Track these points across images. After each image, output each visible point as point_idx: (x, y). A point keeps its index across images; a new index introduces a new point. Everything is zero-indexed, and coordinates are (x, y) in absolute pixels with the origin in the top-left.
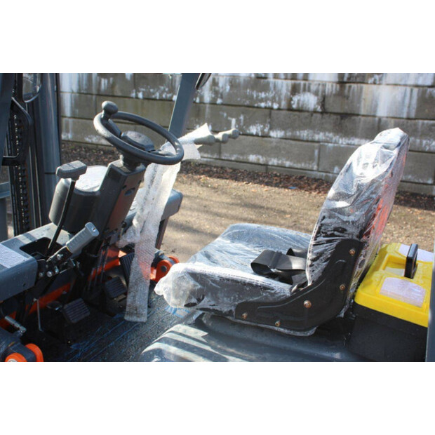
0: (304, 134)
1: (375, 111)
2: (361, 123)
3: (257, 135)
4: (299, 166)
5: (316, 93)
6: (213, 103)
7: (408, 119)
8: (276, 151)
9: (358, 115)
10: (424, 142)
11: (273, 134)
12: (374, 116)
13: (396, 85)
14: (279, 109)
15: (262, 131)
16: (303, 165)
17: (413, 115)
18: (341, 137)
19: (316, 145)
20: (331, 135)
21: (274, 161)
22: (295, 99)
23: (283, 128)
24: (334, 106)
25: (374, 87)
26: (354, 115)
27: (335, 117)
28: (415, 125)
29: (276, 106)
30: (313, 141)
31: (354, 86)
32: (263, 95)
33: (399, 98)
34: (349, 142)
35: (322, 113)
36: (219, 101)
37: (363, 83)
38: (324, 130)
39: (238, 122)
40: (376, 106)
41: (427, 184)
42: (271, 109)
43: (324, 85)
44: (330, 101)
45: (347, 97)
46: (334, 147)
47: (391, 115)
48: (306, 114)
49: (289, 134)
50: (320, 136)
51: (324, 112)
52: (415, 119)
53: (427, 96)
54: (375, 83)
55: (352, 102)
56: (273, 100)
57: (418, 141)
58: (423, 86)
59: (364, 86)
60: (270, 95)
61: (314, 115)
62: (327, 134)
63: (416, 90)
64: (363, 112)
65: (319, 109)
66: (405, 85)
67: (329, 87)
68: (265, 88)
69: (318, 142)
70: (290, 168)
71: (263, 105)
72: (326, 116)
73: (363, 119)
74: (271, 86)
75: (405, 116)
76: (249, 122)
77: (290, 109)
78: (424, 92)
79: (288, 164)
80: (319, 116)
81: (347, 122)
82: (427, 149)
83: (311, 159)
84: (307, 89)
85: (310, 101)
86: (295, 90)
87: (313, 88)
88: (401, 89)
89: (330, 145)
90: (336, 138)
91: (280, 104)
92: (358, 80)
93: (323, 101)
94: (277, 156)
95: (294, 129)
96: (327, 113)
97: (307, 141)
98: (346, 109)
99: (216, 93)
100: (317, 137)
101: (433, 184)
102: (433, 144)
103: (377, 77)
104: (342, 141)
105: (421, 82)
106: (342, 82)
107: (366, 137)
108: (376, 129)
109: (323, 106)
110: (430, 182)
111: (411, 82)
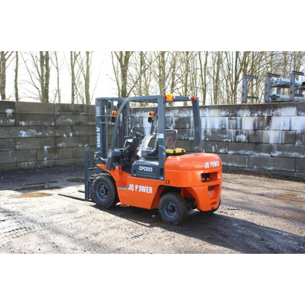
0: (242, 152)
1: (269, 141)
2: (264, 147)
3: (223, 153)
4: (240, 166)
5: (245, 135)
6: (205, 140)
7: (282, 144)
8: (231, 160)
9: (262, 143)
10: (289, 153)
11: (229, 152)
12: (269, 143)
13: (276, 130)
14: (231, 142)
15: (225, 151)
17: (283, 142)
18: (256, 153)
19: (247, 156)
20: (252, 152)
21: (230, 164)
22: (237, 137)
23: (233, 150)
24: (253, 140)
25: (268, 131)
26: (260, 143)
27: (253, 144)
28: (285, 146)
29: (230, 141)
30: (245, 155)
31: (260, 131)
32: (225, 136)
33: (277, 135)
34: (260, 154)
35: (248, 143)
36: (207, 139)
38: (249, 150)
39: (215, 148)
40: (269, 139)
42: (228, 142)
43: (248, 131)
44: (251, 137)
45: (258, 136)
46: (254, 157)
47: (275, 142)
48: (242, 143)
49: (235, 152)
50: (248, 153)
51: (249, 142)
52: (285, 144)
53: (288, 134)
54: (267, 130)
55: (259, 138)
56: (229, 138)
57: (287, 153)
59: (264, 131)
60: (228, 136)
61: (245, 144)
63: (284, 132)
64: (264, 141)
66: (279, 130)
67: (250, 132)
68: (225, 133)
69: (247, 155)
70: (237, 167)
71: (225, 140)
72: (250, 144)
73: (264, 144)
74: (228, 132)
75: (280, 143)
76: (220, 148)
77: (235, 142)
78: (287, 133)
79: (236, 165)
80: (247, 144)
81: (258, 146)
82: (291, 156)
83: (245, 163)
84: (241, 133)
85: (243, 138)
86: (237, 133)
87: (244, 132)
88: (278, 132)
89: (252, 156)
90: (254, 153)
91: (231, 139)
92: (261, 128)
93: (248, 137)
94: (231, 162)
95: (237, 150)
97: (243, 155)
98: (257, 141)
99: (206, 136)
100: (246, 153)
101: (295, 172)
102: (293, 154)
103: (268, 127)
104: (257, 155)
105: (285, 129)
106: (255, 130)
107: (266, 153)
108: (270, 149)
109: (248, 140)
110: (293, 171)
111: (281, 129)
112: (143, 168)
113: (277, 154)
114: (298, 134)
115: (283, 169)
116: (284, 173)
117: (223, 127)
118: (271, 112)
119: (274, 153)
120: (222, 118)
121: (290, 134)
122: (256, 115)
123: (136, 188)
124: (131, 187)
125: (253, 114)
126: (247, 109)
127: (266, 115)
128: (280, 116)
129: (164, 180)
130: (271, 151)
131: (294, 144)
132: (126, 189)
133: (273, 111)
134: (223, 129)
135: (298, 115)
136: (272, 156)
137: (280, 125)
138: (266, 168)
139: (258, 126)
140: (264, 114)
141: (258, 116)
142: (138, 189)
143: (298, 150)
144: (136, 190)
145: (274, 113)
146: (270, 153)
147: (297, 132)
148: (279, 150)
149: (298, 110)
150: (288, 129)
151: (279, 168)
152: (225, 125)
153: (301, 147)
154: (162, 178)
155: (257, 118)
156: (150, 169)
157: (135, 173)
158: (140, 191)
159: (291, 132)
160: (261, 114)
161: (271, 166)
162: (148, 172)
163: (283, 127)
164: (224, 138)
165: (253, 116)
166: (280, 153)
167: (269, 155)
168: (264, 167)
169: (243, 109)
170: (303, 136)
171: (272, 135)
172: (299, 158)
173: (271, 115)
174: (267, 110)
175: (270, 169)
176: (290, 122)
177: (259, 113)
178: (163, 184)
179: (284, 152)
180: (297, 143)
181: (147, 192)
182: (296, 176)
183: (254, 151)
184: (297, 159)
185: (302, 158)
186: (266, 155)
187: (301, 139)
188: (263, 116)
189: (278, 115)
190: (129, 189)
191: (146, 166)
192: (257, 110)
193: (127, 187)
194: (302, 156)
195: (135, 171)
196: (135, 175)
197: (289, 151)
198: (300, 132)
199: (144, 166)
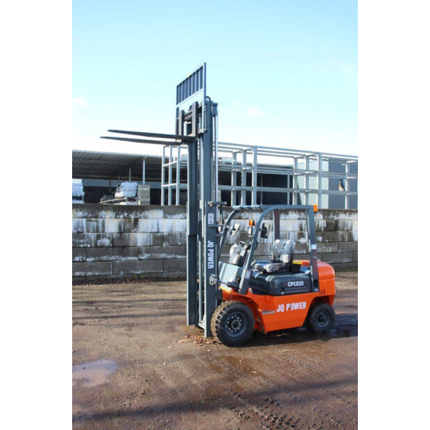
0: (105, 258)
1: (137, 244)
2: (131, 251)
3: (79, 261)
4: (103, 274)
5: (109, 238)
7: (150, 246)
8: (91, 268)
9: (129, 246)
10: (158, 255)
11: (88, 260)
12: (136, 246)
13: (144, 232)
14: (90, 247)
15: (82, 259)
16: (105, 273)
17: (152, 244)
18: (123, 257)
19: (111, 262)
20: (118, 257)
21: (90, 274)
22: (99, 241)
23: (93, 256)
24: (117, 243)
26: (127, 246)
27: (119, 248)
28: (153, 248)
29: (89, 246)
30: (109, 261)
31: (126, 234)
32: (82, 241)
33: (146, 238)
34: (127, 259)
37: (130, 232)
38: (114, 255)
40: (137, 242)
41: (160, 273)
42: (86, 247)
43: (112, 234)
44: (116, 241)
45: (124, 239)
46: (120, 263)
47: (143, 245)
48: (105, 248)
49: (97, 259)
50: (113, 258)
51: (113, 246)
52: (153, 246)
54: (135, 232)
55: (126, 241)
56: (87, 243)
57: (155, 255)
59: (131, 234)
60: (86, 241)
61: (109, 248)
62: (116, 256)
63: (152, 234)
64: (131, 245)
65: (111, 245)
66: (147, 232)
67: (115, 235)
68: (83, 237)
70: (99, 275)
71: (82, 246)
73: (132, 248)
74: (86, 236)
77: (96, 246)
78: (155, 235)
79: (97, 274)
80: (111, 249)
81: (124, 250)
82: (159, 258)
83: (109, 269)
84: (104, 237)
85: (107, 242)
86: (98, 237)
87: (107, 236)
88: (146, 234)
89: (118, 261)
90: (121, 258)
91: (91, 244)
92: (128, 231)
93: (113, 241)
94: (91, 271)
95: (100, 256)
96: (115, 247)
97: (106, 261)
98: (124, 244)
100: (111, 259)
102: (161, 255)
103: (135, 229)
104: (123, 259)
105: (153, 231)
106: (120, 233)
107: (134, 256)
108: (138, 252)
109: (113, 244)
110: (162, 271)
111: (149, 231)
112: (292, 283)
113: (145, 256)
115: (152, 272)
116: (153, 275)
117: (80, 230)
118: (139, 214)
119: (142, 255)
120: (77, 220)
121: (158, 236)
122: (122, 216)
123: (288, 307)
124: (281, 308)
125: (118, 216)
126: (111, 210)
127: (132, 217)
128: (148, 218)
129: (319, 291)
130: (139, 254)
131: (162, 246)
132: (274, 312)
133: (141, 213)
134: (79, 232)
135: (165, 218)
136: (140, 259)
137: (148, 228)
138: (134, 272)
139: (124, 228)
140: (130, 215)
141: (124, 218)
142: (290, 308)
143: (166, 251)
145: (141, 215)
146: (138, 257)
147: (165, 234)
148: (147, 252)
149: (165, 213)
150: (156, 231)
151: (148, 271)
152: (82, 227)
153: (169, 248)
154: (317, 290)
155: (123, 220)
156: (302, 283)
157: (283, 291)
158: (292, 309)
159: (159, 234)
160: (127, 216)
161: (140, 270)
162: (299, 286)
163: (151, 230)
164: (81, 244)
165: (119, 218)
166: (149, 255)
167: (137, 258)
168: (132, 271)
169: (106, 210)
170: (170, 238)
171: (140, 238)
172: (168, 259)
173: (138, 217)
174: (134, 212)
176: (158, 225)
177: (126, 214)
178: (318, 295)
179: (153, 254)
180: (164, 245)
181: (301, 308)
182: (164, 276)
183: (120, 255)
184: (165, 260)
185: (170, 259)
186: (134, 258)
187: (168, 240)
188: (130, 219)
189: (145, 218)
190: (278, 311)
191: (296, 281)
192: (123, 212)
193: (275, 310)
194: (170, 257)
195: (283, 288)
196: (283, 293)
197: (157, 252)
198: (167, 234)
199: (293, 281)
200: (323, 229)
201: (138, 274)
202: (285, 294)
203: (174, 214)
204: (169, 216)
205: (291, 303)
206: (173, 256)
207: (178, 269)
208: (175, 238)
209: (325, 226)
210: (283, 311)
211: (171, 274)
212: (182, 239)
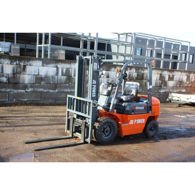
0: (3, 90)
1: (24, 82)
2: (21, 86)
5: (6, 77)
7: (33, 83)
9: (19, 83)
12: (24, 83)
13: (29, 75)
16: (3, 100)
17: (34, 82)
18: (15, 90)
19: (7, 93)
20: (12, 89)
25: (24, 75)
26: (18, 83)
27: (13, 84)
28: (35, 85)
30: (6, 92)
31: (18, 75)
33: (30, 78)
34: (18, 91)
35: (8, 83)
37: (20, 74)
38: (9, 88)
40: (25, 80)
41: (39, 100)
43: (9, 75)
44: (11, 79)
45: (16, 78)
47: (29, 83)
48: (3, 84)
50: (9, 90)
51: (9, 83)
52: (35, 83)
54: (23, 74)
55: (18, 79)
57: (36, 89)
58: (36, 75)
59: (21, 75)
61: (6, 84)
62: (11, 89)
63: (34, 76)
64: (21, 82)
65: (7, 82)
66: (31, 75)
69: (8, 92)
72: (10, 84)
73: (21, 84)
75: (32, 83)
78: (36, 77)
80: (8, 84)
81: (16, 85)
82: (39, 91)
83: (6, 97)
84: (3, 76)
85: (4, 79)
87: (5, 75)
88: (30, 76)
89: (12, 92)
90: (13, 90)
92: (19, 73)
93: (9, 79)
96: (10, 83)
97: (4, 92)
98: (16, 81)
100: (7, 91)
101: (41, 100)
102: (40, 89)
103: (24, 72)
104: (16, 91)
105: (35, 74)
106: (14, 74)
107: (23, 89)
108: (25, 87)
109: (9, 81)
110: (40, 100)
111: (33, 74)
112: (138, 108)
113: (30, 90)
114: (43, 77)
115: (34, 100)
116: (35, 102)
118: (26, 63)
119: (28, 89)
121: (38, 77)
122: (15, 63)
123: (135, 122)
124: (132, 122)
125: (12, 63)
126: (8, 59)
127: (22, 64)
128: (32, 66)
130: (26, 88)
131: (41, 83)
135: (43, 66)
136: (26, 92)
137: (32, 72)
138: (23, 100)
139: (16, 71)
140: (21, 63)
141: (17, 64)
142: (136, 122)
143: (43, 87)
144: (135, 123)
145: (28, 63)
146: (25, 90)
147: (43, 76)
148: (31, 87)
149: (43, 63)
150: (37, 74)
151: (32, 99)
153: (45, 85)
154: (151, 112)
155: (16, 66)
156: (143, 108)
157: (133, 112)
158: (137, 123)
159: (39, 76)
160: (19, 63)
161: (26, 98)
162: (141, 110)
163: (34, 73)
165: (13, 64)
166: (32, 89)
167: (24, 91)
168: (21, 99)
169: (4, 58)
170: (46, 79)
171: (26, 78)
172: (44, 92)
173: (26, 64)
174: (23, 61)
175: (25, 100)
176: (38, 70)
177: (18, 62)
178: (151, 115)
179: (35, 89)
180: (42, 83)
181: (142, 122)
182: (41, 103)
183: (13, 89)
184: (42, 93)
185: (45, 92)
186: (22, 91)
187: (45, 80)
188: (20, 65)
189: (31, 65)
190: (130, 124)
191: (140, 106)
192: (16, 60)
193: (128, 123)
194: (45, 91)
195: (133, 110)
196: (133, 113)
197: (37, 88)
198: (44, 76)
199: (139, 107)
200: (135, 78)
201: (25, 101)
202: (134, 114)
203: (49, 64)
204: (46, 65)
205: (137, 119)
206: (47, 90)
207: (50, 98)
208: (49, 79)
209: (136, 76)
210: (132, 124)
211: (45, 102)
212: (53, 80)
